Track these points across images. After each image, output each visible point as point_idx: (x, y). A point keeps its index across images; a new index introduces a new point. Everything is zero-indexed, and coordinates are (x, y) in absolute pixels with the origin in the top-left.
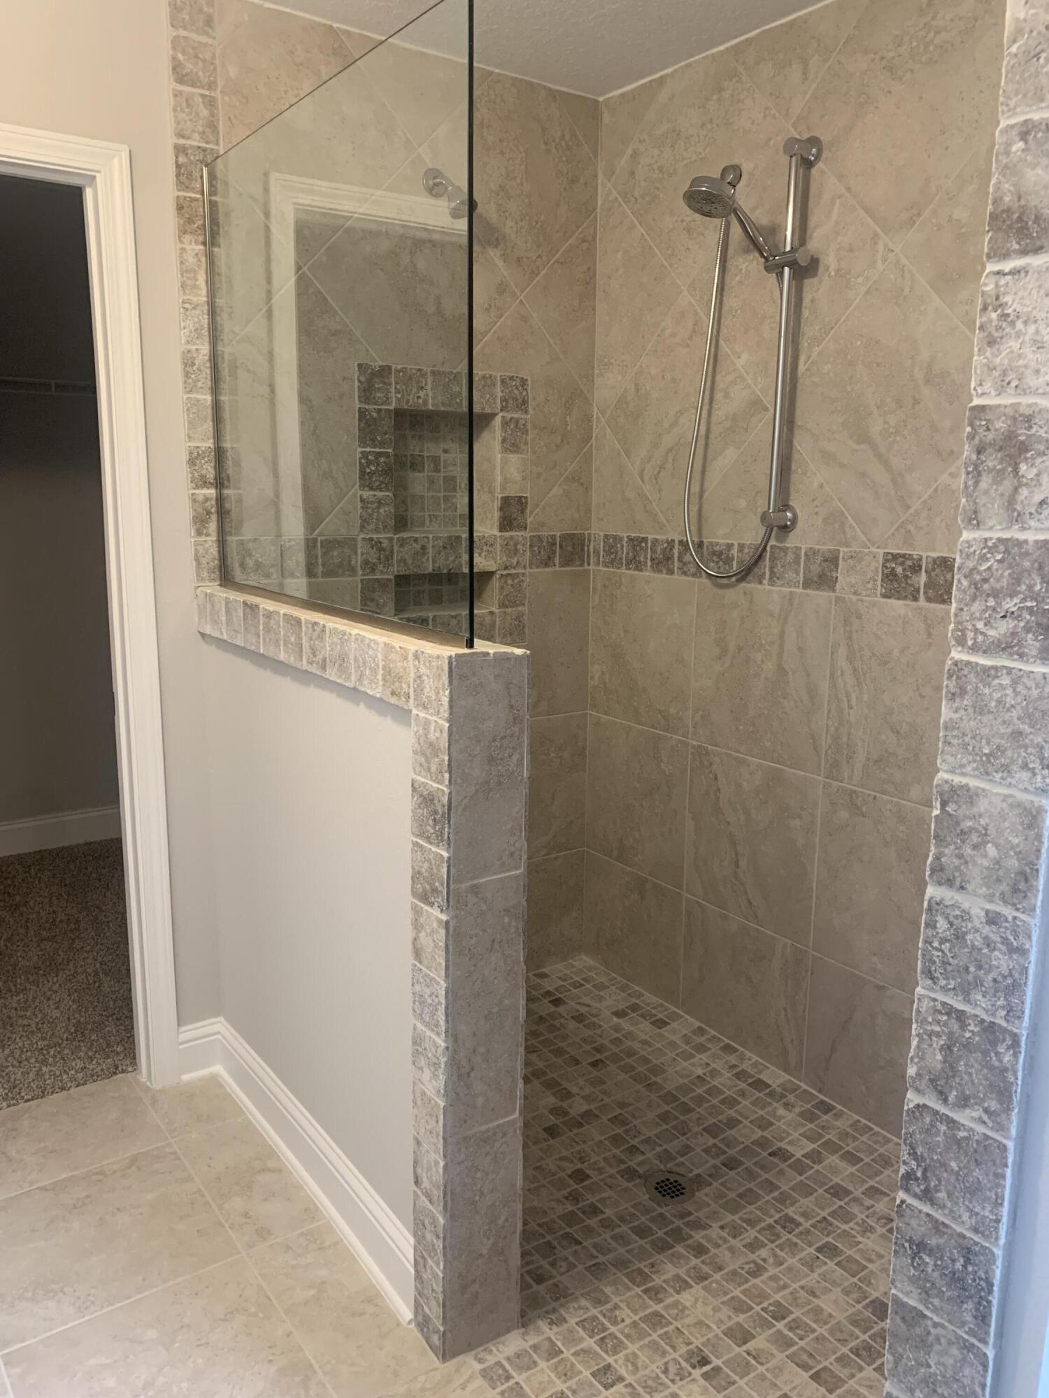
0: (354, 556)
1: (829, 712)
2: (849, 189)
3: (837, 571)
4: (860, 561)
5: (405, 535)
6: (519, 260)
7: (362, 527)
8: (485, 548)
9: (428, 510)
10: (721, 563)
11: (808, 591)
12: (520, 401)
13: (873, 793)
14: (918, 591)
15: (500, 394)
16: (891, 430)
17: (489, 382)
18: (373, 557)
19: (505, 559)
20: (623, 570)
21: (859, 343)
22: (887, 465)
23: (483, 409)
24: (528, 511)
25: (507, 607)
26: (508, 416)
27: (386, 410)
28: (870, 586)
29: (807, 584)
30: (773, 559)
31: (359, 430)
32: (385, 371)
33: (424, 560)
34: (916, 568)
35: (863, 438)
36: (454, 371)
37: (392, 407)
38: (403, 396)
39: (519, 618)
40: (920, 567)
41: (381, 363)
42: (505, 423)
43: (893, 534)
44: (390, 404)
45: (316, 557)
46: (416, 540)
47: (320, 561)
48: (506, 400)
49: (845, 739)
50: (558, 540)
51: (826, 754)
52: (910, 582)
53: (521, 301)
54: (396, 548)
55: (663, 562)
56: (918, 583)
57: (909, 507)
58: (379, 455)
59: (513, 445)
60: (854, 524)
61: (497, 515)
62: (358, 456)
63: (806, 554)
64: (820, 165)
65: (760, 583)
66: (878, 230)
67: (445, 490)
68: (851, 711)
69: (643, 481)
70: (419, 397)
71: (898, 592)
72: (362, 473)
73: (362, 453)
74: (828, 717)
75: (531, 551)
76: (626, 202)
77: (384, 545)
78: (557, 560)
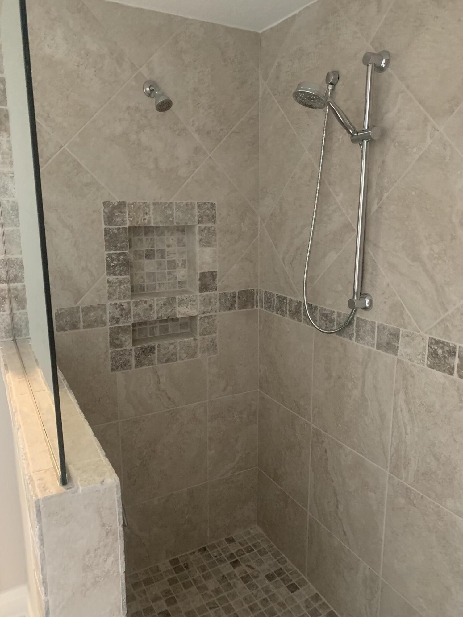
0: (104, 315)
1: (393, 432)
2: (408, 87)
3: (398, 343)
4: (413, 339)
5: (138, 299)
6: (208, 133)
7: (109, 298)
8: (190, 303)
9: (158, 280)
10: (327, 321)
11: (380, 351)
12: (211, 217)
13: (422, 494)
14: (453, 369)
15: (197, 214)
16: (435, 255)
17: (190, 207)
18: (117, 314)
19: (203, 308)
20: (275, 313)
21: (413, 193)
22: (432, 278)
23: (186, 223)
24: (217, 279)
25: (205, 335)
26: (203, 226)
27: (122, 228)
28: (420, 357)
29: (379, 347)
30: (357, 326)
31: (105, 241)
32: (121, 205)
33: (151, 313)
34: (452, 353)
35: (416, 258)
36: (168, 202)
37: (127, 226)
38: (134, 219)
39: (213, 341)
40: (455, 353)
41: (118, 201)
42: (202, 230)
43: (436, 327)
44: (126, 224)
45: (79, 317)
46: (146, 302)
47: (81, 319)
48: (202, 217)
49: (403, 452)
50: (237, 294)
51: (391, 459)
52: (447, 361)
53: (210, 158)
54: (132, 308)
55: (296, 313)
56: (453, 363)
57: (447, 310)
58: (120, 254)
59: (207, 242)
60: (409, 314)
61: (198, 283)
62: (105, 256)
63: (378, 327)
64: (389, 70)
65: (351, 339)
66: (428, 115)
67: (168, 268)
68: (407, 436)
69: (284, 264)
70: (144, 219)
71: (439, 366)
72: (108, 266)
73: (108, 254)
74: (392, 436)
75: (220, 302)
76: (275, 95)
77: (124, 307)
78: (236, 306)
